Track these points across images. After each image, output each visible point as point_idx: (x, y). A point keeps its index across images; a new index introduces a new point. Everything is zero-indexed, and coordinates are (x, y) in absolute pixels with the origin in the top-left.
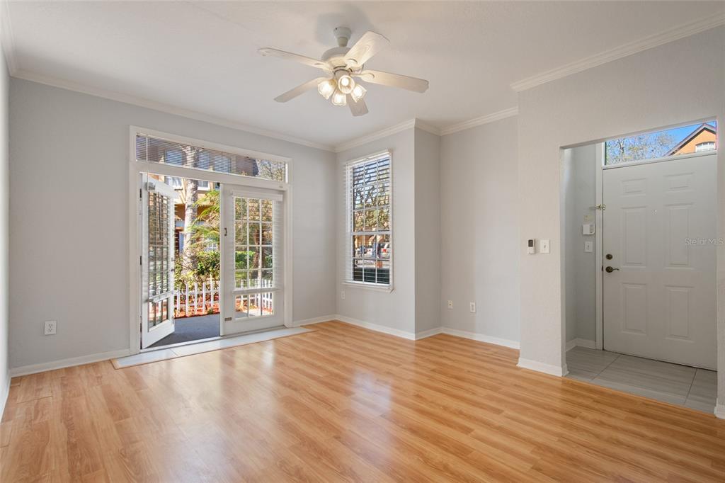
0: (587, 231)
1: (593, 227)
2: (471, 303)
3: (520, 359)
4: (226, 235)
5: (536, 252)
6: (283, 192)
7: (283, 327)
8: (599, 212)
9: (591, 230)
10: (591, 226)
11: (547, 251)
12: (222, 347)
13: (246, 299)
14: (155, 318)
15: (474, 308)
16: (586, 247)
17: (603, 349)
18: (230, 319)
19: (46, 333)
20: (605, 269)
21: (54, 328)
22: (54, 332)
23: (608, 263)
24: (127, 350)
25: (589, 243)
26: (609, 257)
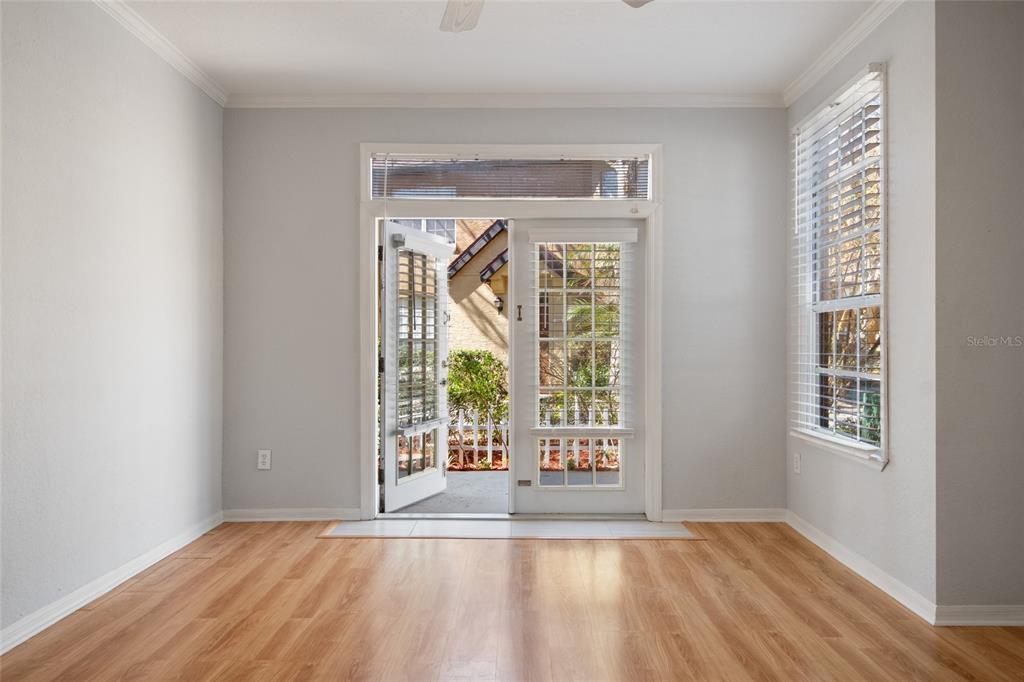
4: (520, 319)
6: (641, 223)
7: (642, 517)
12: (514, 535)
13: (555, 448)
14: (410, 462)
18: (528, 483)
19: (260, 466)
21: (268, 461)
22: (268, 466)
24: (357, 510)
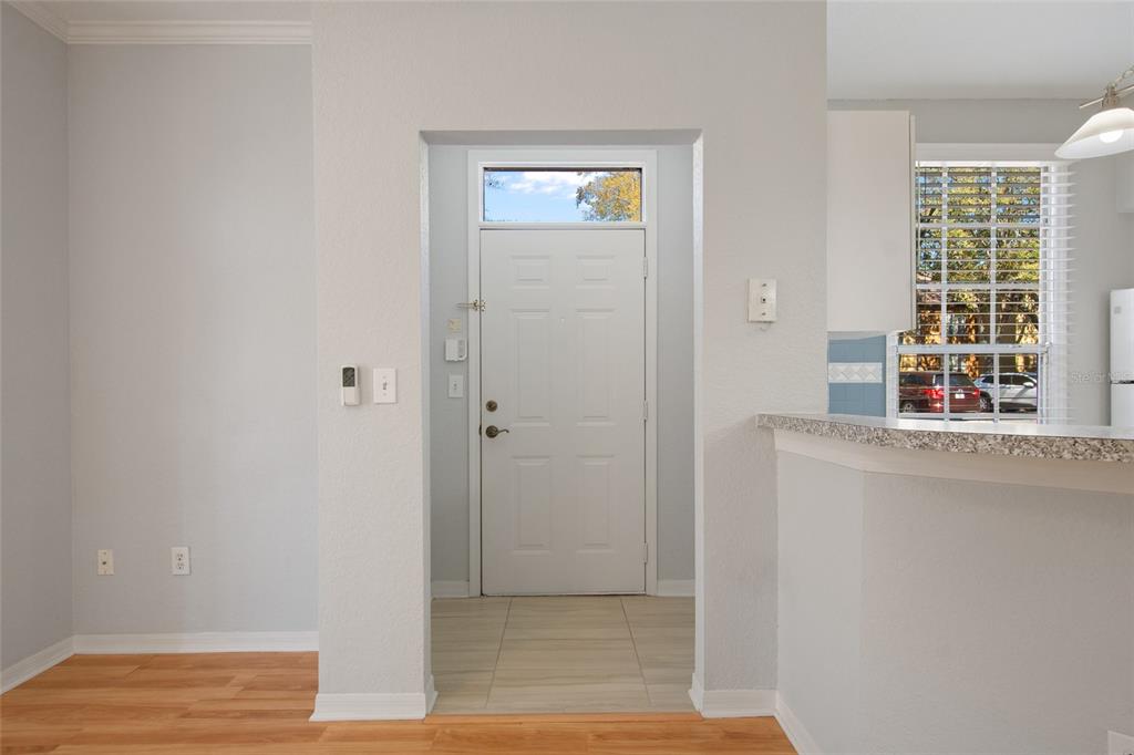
0: (452, 354)
1: (464, 346)
2: (176, 550)
3: (320, 697)
5: (363, 399)
8: (473, 314)
9: (461, 350)
10: (460, 342)
11: (390, 396)
15: (185, 561)
16: (452, 386)
17: (482, 594)
20: (484, 431)
23: (491, 419)
25: (456, 379)
26: (492, 407)
